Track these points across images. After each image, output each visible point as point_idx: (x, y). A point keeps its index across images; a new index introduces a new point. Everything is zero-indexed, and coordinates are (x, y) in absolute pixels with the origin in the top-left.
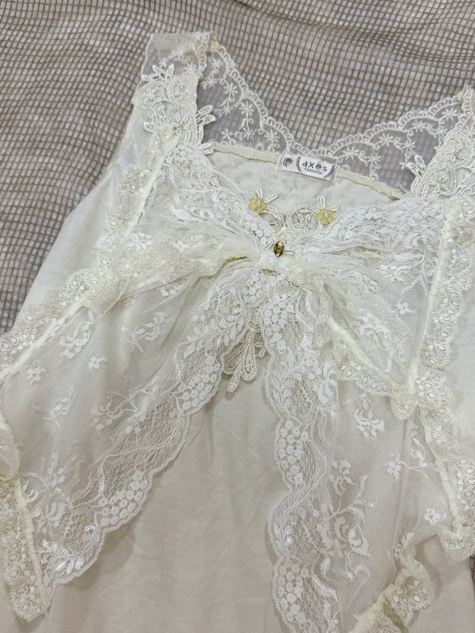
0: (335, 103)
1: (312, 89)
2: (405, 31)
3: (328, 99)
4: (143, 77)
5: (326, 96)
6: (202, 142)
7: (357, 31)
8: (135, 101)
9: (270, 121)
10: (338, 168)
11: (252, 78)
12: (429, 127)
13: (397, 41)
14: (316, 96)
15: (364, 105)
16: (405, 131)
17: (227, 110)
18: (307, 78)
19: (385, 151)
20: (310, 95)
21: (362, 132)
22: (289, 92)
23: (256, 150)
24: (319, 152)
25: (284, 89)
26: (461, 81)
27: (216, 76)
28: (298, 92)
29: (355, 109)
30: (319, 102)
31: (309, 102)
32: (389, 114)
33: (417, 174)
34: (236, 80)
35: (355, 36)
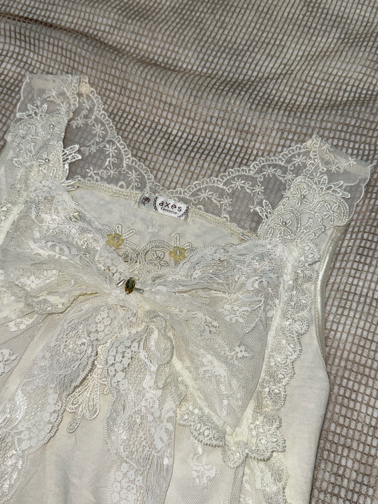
0: (194, 147)
1: (175, 132)
2: (263, 80)
3: (188, 142)
4: (18, 115)
5: (186, 139)
6: (67, 179)
7: (218, 79)
8: (9, 138)
9: (132, 162)
10: (192, 209)
11: (120, 119)
12: (279, 172)
13: (254, 90)
14: (177, 139)
15: (220, 150)
16: (257, 176)
17: (94, 149)
18: (170, 122)
19: (237, 194)
20: (172, 138)
21: (217, 176)
22: (152, 134)
23: (118, 188)
24: (177, 192)
25: (149, 131)
26: (310, 130)
27: (86, 117)
28: (161, 134)
29: (212, 153)
30: (179, 145)
31: (170, 145)
32: (243, 158)
33: (264, 217)
34: (103, 121)
35: (215, 84)
